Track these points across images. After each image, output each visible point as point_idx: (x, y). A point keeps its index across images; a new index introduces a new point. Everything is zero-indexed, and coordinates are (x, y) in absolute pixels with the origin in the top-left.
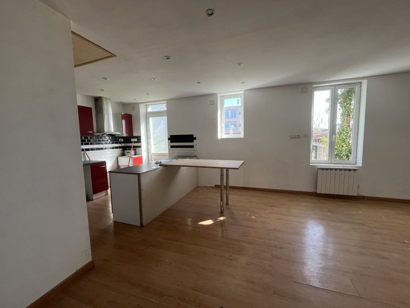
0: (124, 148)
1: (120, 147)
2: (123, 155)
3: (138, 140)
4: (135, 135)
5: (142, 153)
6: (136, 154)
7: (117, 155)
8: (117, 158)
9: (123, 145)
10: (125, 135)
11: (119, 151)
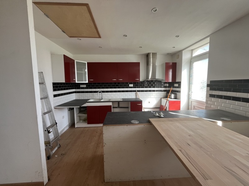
0: (168, 92)
1: (164, 91)
2: (166, 97)
3: (179, 85)
4: (177, 81)
5: (180, 98)
6: (176, 98)
7: (162, 97)
8: (161, 99)
9: (167, 89)
10: (170, 81)
11: (163, 94)
